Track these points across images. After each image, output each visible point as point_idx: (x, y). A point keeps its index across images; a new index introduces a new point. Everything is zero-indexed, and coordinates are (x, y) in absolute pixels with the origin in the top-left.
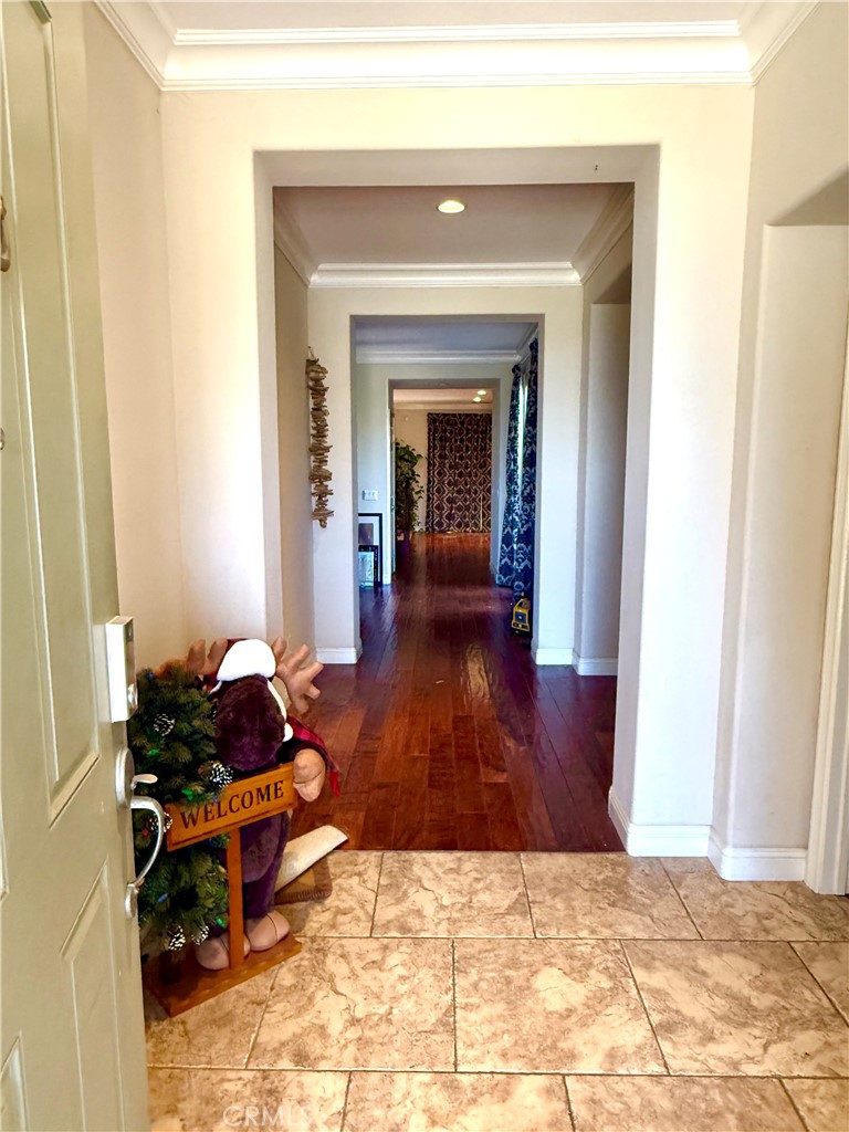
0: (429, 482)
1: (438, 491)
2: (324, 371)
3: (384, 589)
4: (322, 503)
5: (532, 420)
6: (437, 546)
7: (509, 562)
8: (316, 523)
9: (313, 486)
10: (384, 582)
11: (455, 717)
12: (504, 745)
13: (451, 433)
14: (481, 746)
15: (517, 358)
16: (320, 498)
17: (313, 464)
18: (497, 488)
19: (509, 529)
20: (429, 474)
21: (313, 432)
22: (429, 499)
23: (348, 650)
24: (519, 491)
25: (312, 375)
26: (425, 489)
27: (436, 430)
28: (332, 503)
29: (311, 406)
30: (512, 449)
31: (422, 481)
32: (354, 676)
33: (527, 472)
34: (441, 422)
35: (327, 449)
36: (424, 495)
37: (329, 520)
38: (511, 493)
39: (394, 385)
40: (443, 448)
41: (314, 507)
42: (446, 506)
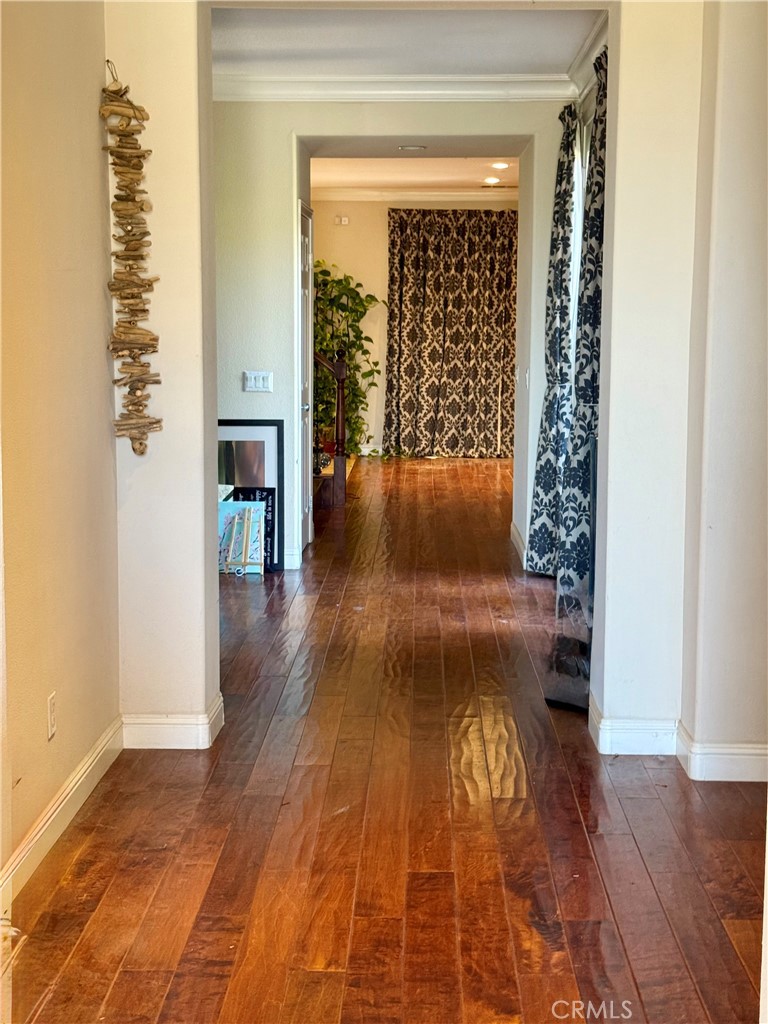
0: (391, 352)
1: (410, 371)
2: (141, 114)
3: (287, 579)
4: (136, 404)
5: (595, 225)
6: (404, 486)
7: (549, 524)
8: (124, 444)
9: (117, 364)
10: (287, 566)
11: (414, 877)
12: (518, 946)
13: (438, 250)
14: (466, 948)
15: (570, 92)
16: (132, 391)
17: (116, 317)
18: (526, 369)
19: (550, 455)
20: (391, 336)
21: (116, 247)
22: (390, 388)
23: (191, 719)
24: (572, 373)
25: (114, 121)
26: (382, 367)
27: (405, 245)
28: (157, 402)
29: (113, 191)
30: (558, 287)
31: (377, 349)
32: (201, 778)
33: (585, 335)
34: (417, 228)
35: (148, 286)
36: (381, 380)
37: (152, 439)
38: (555, 378)
39: (311, 149)
40: (422, 282)
41: (119, 409)
42: (426, 402)
